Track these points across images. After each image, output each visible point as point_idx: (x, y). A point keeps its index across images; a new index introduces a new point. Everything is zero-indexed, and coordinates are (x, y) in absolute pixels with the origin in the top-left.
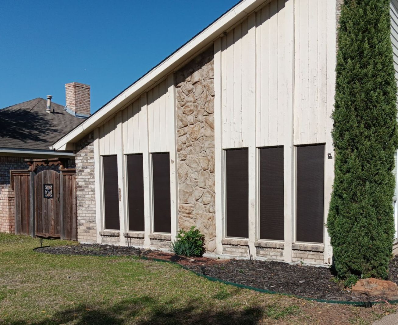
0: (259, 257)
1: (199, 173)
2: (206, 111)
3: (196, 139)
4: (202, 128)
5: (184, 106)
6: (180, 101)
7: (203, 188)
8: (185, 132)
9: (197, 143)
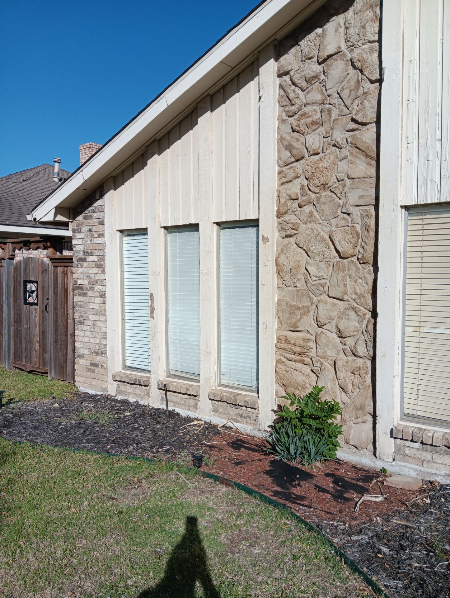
1: (330, 265)
2: (353, 120)
3: (324, 186)
4: (340, 161)
5: (296, 114)
6: (286, 106)
7: (340, 298)
8: (298, 174)
9: (327, 196)
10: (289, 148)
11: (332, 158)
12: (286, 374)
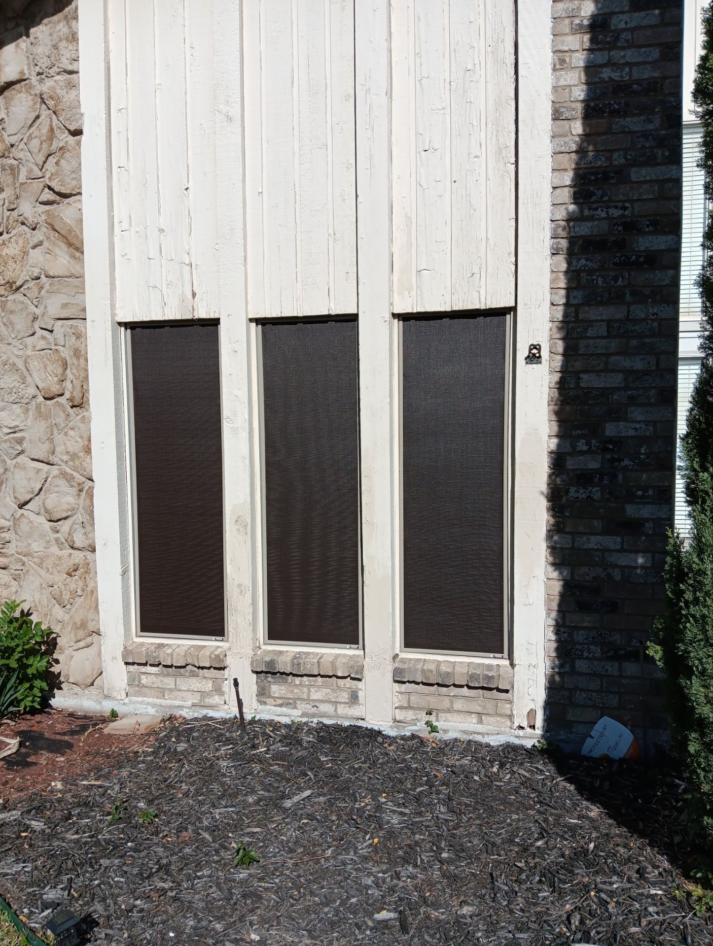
0: (268, 707)
1: (27, 410)
2: (50, 188)
4: (34, 247)
9: (17, 301)
11: (21, 242)
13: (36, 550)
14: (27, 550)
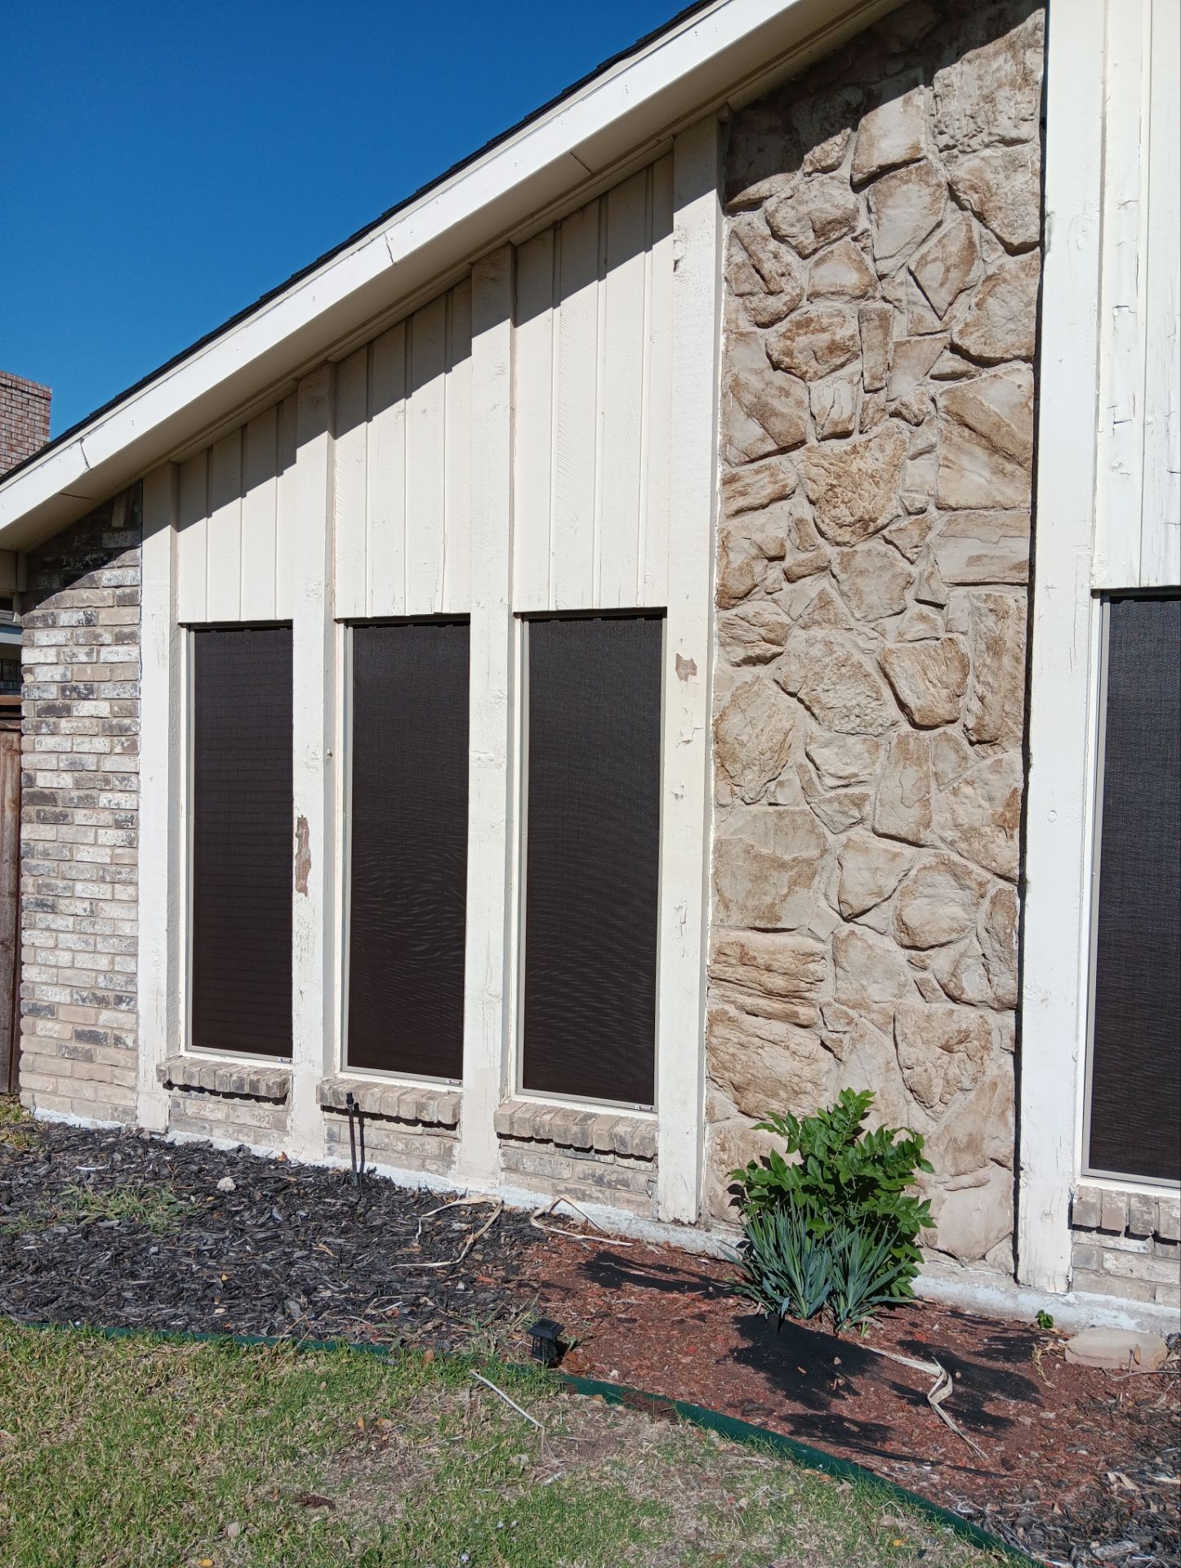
1: (878, 746)
2: (955, 349)
3: (868, 527)
4: (913, 458)
5: (780, 319)
6: (751, 294)
7: (911, 838)
8: (785, 486)
9: (874, 552)
10: (760, 413)
11: (889, 448)
12: (742, 1055)
13: (877, 999)
14: (858, 997)
